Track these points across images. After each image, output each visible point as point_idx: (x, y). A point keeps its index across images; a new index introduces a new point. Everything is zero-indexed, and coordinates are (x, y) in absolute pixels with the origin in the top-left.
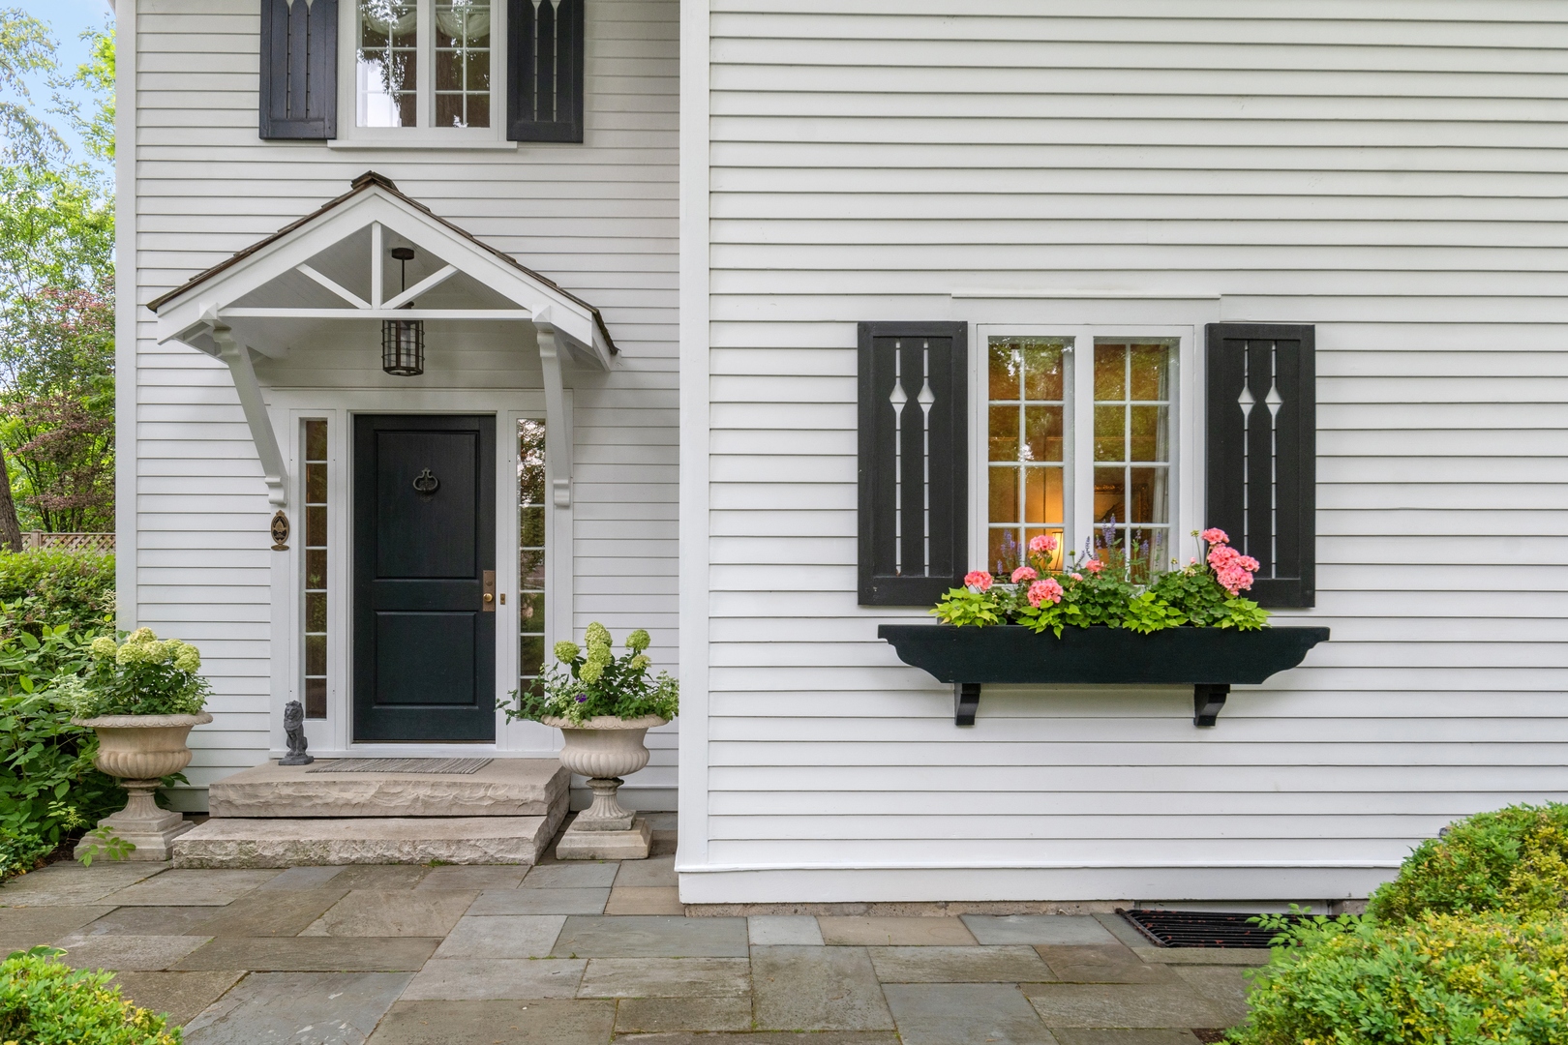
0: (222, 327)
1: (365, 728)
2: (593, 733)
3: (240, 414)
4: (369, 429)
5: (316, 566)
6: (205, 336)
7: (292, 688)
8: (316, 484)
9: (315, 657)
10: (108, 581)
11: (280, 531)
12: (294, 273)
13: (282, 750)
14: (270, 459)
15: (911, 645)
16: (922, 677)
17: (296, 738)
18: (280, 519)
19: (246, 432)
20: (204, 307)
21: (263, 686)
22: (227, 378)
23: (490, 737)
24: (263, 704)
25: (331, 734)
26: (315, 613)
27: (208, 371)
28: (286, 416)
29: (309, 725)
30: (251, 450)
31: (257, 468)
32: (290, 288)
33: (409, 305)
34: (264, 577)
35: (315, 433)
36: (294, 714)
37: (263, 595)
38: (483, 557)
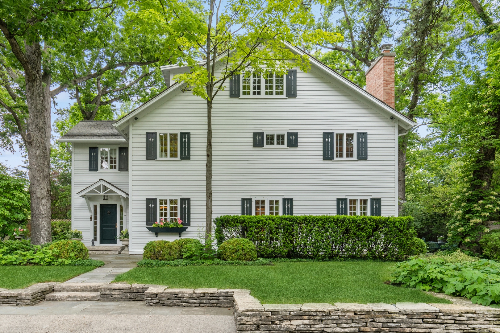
0: (85, 195)
1: (101, 242)
2: (125, 240)
3: (86, 204)
4: (102, 206)
5: (95, 223)
6: (83, 196)
7: (93, 237)
8: (96, 212)
9: (95, 234)
10: (70, 224)
11: (91, 218)
12: (93, 190)
13: (91, 245)
14: (90, 210)
15: (150, 229)
16: (151, 232)
17: (93, 243)
18: (91, 217)
19: (87, 206)
20: (83, 193)
21: (89, 237)
22: (85, 200)
23: (116, 243)
24: (89, 239)
25: (97, 243)
26: (95, 228)
27: (83, 199)
28: (92, 205)
29: (95, 242)
30: (88, 209)
31: (88, 211)
32: (92, 191)
33: (106, 193)
34: (89, 224)
35: (95, 207)
36: (93, 240)
37: (89, 226)
38: (116, 221)
